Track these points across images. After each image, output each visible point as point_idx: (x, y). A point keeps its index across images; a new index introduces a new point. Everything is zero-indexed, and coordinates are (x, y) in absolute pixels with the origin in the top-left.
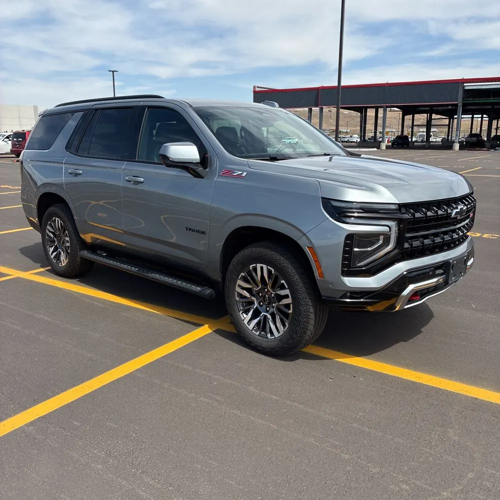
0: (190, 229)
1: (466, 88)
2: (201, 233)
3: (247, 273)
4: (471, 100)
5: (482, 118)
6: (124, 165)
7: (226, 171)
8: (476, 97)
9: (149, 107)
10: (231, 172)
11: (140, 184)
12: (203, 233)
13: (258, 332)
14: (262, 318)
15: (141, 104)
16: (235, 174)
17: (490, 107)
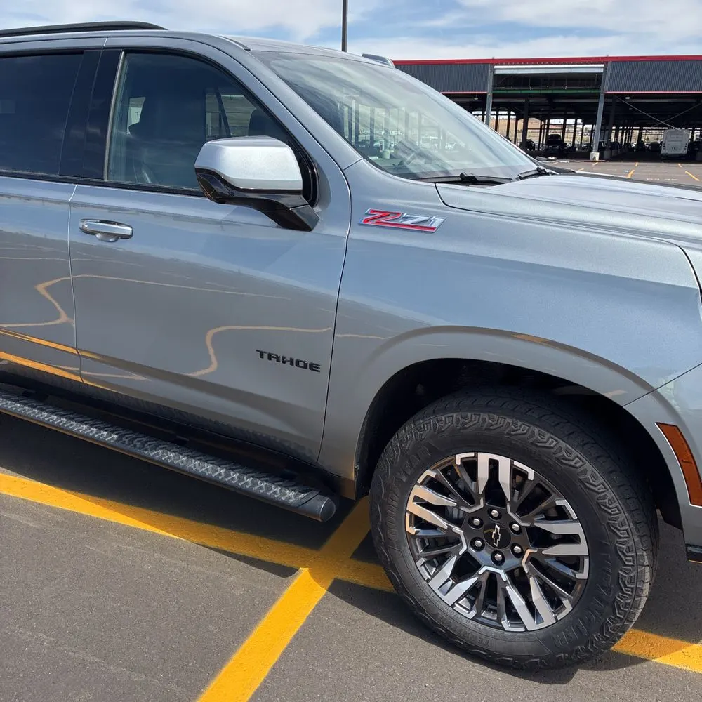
0: (270, 356)
1: (497, 72)
2: (305, 367)
3: (444, 471)
4: (503, 90)
5: (509, 115)
6: (74, 193)
7: (378, 214)
8: (510, 85)
9: (129, 50)
10: (391, 217)
11: (120, 240)
12: (313, 367)
13: (473, 613)
14: (484, 580)
15: (105, 43)
16: (409, 222)
17: (524, 101)
